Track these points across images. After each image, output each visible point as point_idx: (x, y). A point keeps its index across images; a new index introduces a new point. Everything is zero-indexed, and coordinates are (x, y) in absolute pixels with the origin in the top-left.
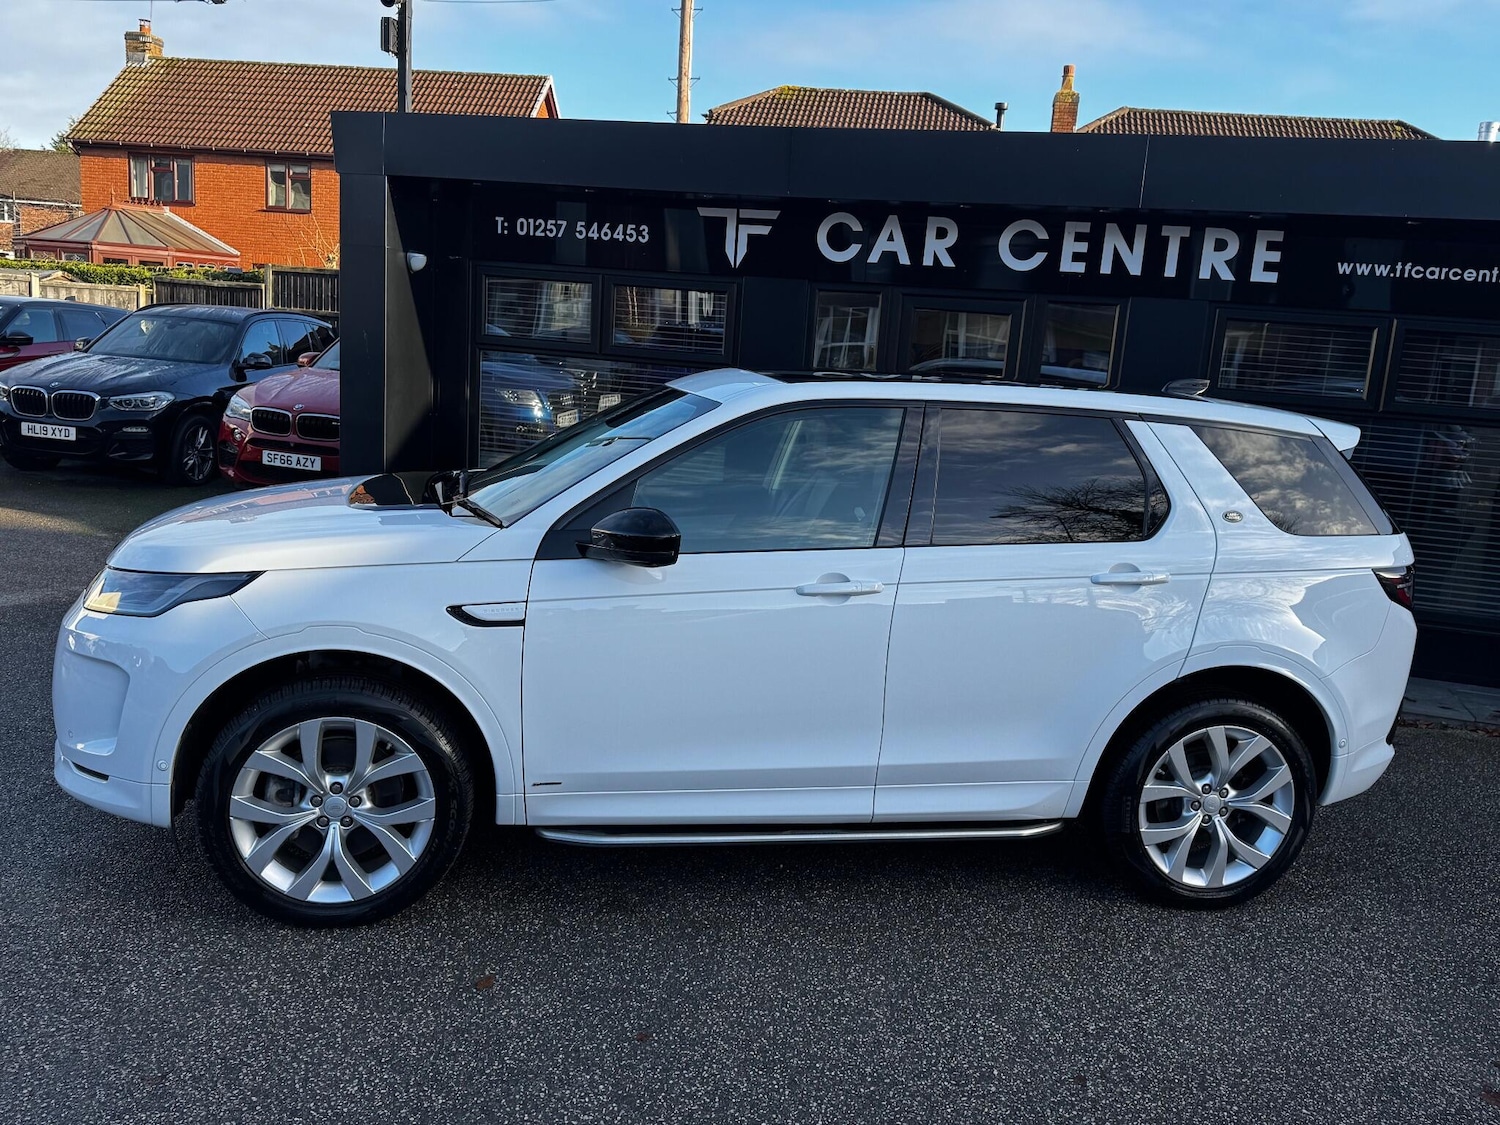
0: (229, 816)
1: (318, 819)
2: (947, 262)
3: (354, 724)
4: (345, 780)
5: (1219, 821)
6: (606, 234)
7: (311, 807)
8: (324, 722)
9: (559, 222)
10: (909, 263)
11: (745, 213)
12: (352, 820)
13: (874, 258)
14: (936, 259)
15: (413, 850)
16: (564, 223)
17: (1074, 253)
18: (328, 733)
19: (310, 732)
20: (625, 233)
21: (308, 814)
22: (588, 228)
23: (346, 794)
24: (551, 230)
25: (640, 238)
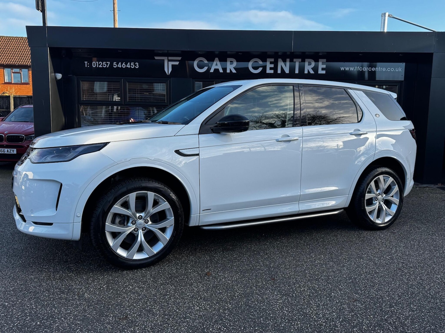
0: (105, 231)
1: (134, 230)
2: (234, 71)
3: (147, 193)
4: (143, 214)
5: (382, 203)
6: (124, 66)
7: (132, 225)
8: (137, 194)
9: (107, 62)
10: (223, 72)
11: (170, 58)
12: (145, 228)
13: (212, 71)
14: (230, 70)
15: (168, 235)
16: (109, 63)
17: (270, 67)
18: (138, 198)
19: (132, 197)
20: (130, 65)
21: (130, 228)
22: (117, 64)
23: (144, 219)
24: (105, 65)
25: (136, 67)
